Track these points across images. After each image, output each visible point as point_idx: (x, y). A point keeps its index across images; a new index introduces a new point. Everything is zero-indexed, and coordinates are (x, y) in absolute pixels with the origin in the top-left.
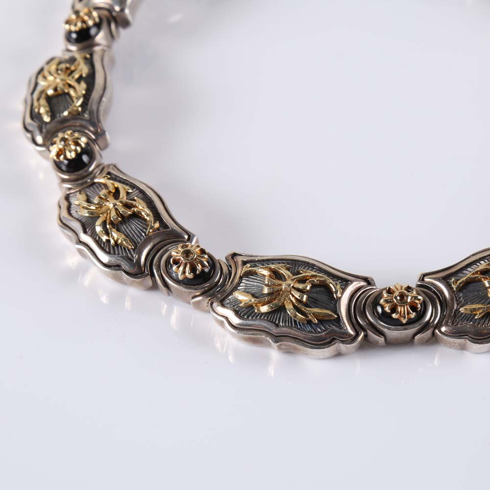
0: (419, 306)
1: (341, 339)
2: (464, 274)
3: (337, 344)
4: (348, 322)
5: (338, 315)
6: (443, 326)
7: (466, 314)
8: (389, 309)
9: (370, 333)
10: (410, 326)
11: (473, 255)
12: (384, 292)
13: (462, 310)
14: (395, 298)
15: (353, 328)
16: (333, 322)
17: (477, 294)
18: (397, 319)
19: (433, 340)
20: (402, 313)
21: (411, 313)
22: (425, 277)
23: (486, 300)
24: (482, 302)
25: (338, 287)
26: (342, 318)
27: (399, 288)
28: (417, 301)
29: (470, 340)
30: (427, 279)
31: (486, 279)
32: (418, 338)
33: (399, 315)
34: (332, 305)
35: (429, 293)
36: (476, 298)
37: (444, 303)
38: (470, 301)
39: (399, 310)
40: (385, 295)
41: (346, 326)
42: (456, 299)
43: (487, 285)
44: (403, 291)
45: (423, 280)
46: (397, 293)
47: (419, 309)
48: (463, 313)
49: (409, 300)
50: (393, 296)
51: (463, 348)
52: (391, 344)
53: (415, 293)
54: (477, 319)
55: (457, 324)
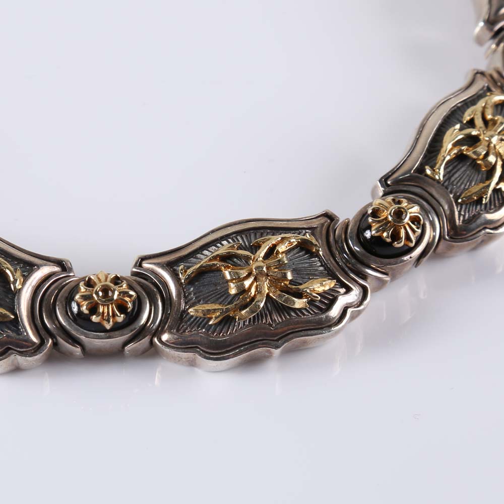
0: (130, 305)
1: (18, 349)
2: (197, 258)
3: (12, 357)
4: (30, 325)
5: (15, 315)
6: (165, 332)
7: (197, 317)
8: (87, 309)
9: (61, 341)
10: (117, 333)
11: (213, 232)
12: (82, 284)
13: (191, 311)
14: (96, 294)
15: (37, 334)
16: (8, 324)
17: (215, 288)
18: (99, 324)
19: (151, 352)
20: (106, 314)
21: (118, 316)
22: (144, 262)
23: (225, 298)
24: (221, 300)
25: (18, 274)
26: (21, 319)
27: (103, 279)
28: (127, 299)
29: (200, 355)
30: (146, 265)
31: (227, 267)
32: (129, 349)
33: (100, 317)
34: (8, 300)
35: (148, 286)
36: (212, 294)
37: (167, 301)
38: (204, 299)
39: (101, 310)
40: (83, 289)
41: (26, 331)
42: (185, 295)
43: (228, 277)
44: (108, 283)
45: (140, 266)
46: (98, 287)
47: (129, 310)
48: (192, 316)
49: (115, 297)
50: (93, 290)
51: (192, 364)
52: (92, 356)
53: (125, 286)
54: (211, 325)
55: (184, 331)
